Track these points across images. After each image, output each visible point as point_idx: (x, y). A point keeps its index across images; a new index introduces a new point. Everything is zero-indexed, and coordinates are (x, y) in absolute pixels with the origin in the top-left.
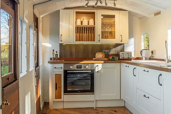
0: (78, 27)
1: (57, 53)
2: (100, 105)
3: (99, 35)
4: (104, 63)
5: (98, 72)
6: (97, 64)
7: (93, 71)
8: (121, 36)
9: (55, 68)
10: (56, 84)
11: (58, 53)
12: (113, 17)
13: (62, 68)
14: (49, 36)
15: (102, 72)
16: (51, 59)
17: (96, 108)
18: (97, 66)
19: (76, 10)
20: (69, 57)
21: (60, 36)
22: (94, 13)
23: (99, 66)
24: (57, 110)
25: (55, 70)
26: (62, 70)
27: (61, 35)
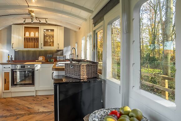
0: (26, 38)
1: (11, 56)
2: (39, 94)
3: (42, 44)
4: (42, 64)
5: (37, 70)
6: (36, 65)
7: (33, 69)
8: (58, 44)
9: (4, 68)
10: (5, 79)
11: (13, 57)
12: (53, 30)
13: (9, 68)
14: (6, 44)
15: (40, 70)
17: (36, 96)
18: (37, 66)
19: (24, 26)
20: (22, 60)
21: (12, 44)
22: (38, 28)
23: (38, 66)
24: (5, 98)
25: (5, 69)
26: (10, 69)
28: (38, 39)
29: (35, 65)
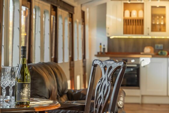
0: (126, 20)
3: (148, 28)
5: (144, 66)
7: (139, 65)
11: (106, 47)
16: (98, 53)
18: (143, 60)
19: (124, 2)
23: (145, 61)
27: (108, 28)
28: (143, 20)
29: (141, 59)
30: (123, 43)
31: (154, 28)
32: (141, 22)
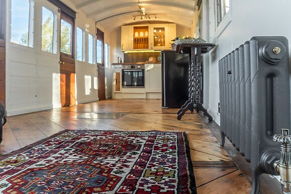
0: (136, 39)
3: (152, 44)
5: (147, 71)
8: (170, 43)
9: (116, 68)
11: (123, 60)
12: (163, 29)
17: (146, 99)
19: (133, 26)
21: (122, 46)
26: (121, 70)
28: (148, 38)
29: (146, 65)
30: (135, 57)
31: (156, 43)
32: (146, 40)
